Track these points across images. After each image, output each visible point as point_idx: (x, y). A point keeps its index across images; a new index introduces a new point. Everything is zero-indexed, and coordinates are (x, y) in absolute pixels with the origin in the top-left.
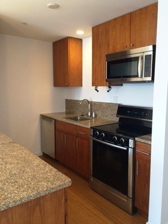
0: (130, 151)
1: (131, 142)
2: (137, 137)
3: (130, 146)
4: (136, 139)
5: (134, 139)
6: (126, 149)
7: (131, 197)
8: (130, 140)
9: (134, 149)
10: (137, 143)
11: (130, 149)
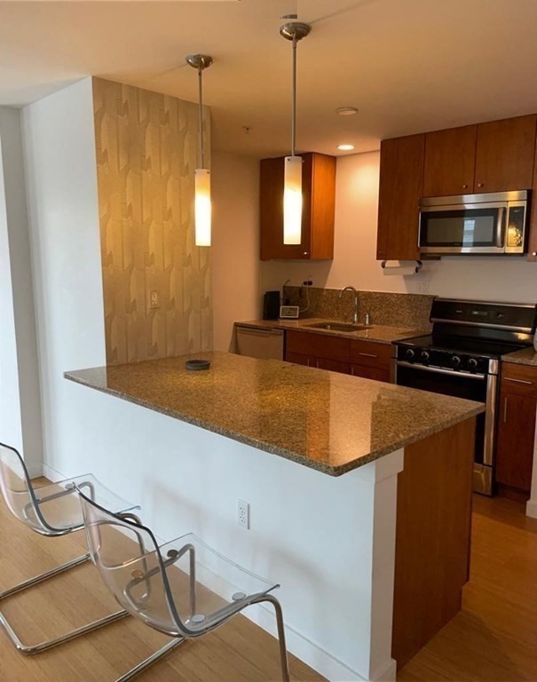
0: (491, 381)
1: (493, 365)
2: (504, 353)
3: (490, 372)
4: (504, 358)
5: (499, 359)
6: (482, 377)
7: (491, 464)
8: (491, 361)
9: (498, 376)
10: (504, 365)
11: (490, 377)
